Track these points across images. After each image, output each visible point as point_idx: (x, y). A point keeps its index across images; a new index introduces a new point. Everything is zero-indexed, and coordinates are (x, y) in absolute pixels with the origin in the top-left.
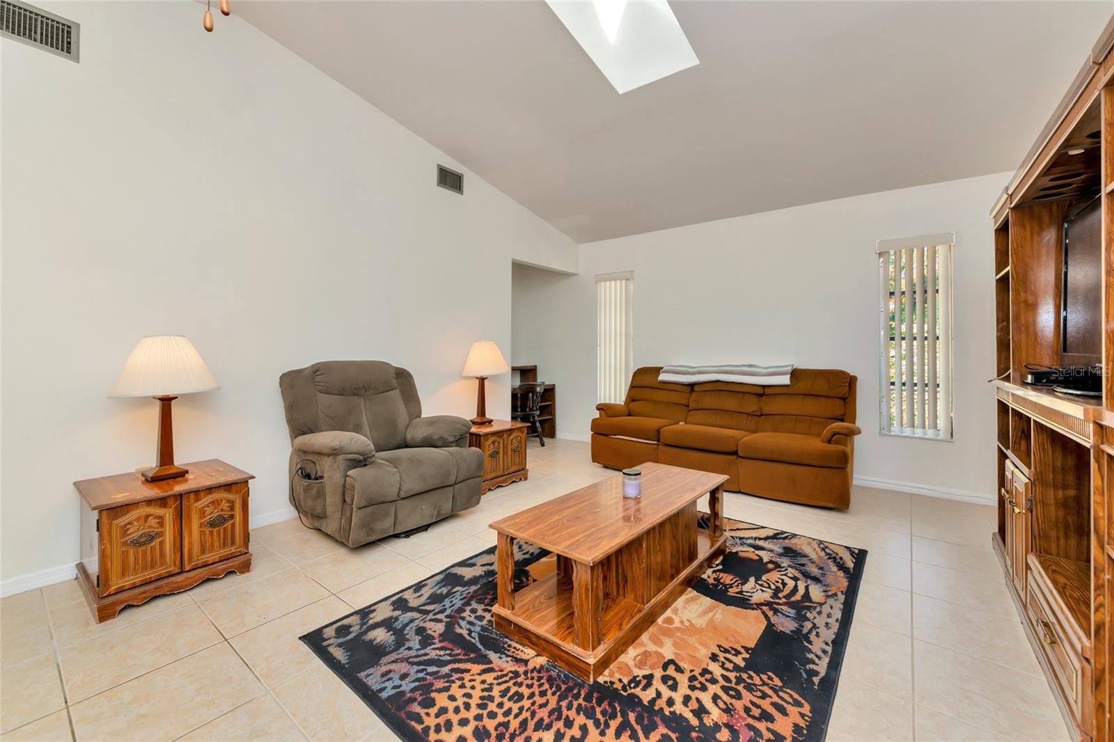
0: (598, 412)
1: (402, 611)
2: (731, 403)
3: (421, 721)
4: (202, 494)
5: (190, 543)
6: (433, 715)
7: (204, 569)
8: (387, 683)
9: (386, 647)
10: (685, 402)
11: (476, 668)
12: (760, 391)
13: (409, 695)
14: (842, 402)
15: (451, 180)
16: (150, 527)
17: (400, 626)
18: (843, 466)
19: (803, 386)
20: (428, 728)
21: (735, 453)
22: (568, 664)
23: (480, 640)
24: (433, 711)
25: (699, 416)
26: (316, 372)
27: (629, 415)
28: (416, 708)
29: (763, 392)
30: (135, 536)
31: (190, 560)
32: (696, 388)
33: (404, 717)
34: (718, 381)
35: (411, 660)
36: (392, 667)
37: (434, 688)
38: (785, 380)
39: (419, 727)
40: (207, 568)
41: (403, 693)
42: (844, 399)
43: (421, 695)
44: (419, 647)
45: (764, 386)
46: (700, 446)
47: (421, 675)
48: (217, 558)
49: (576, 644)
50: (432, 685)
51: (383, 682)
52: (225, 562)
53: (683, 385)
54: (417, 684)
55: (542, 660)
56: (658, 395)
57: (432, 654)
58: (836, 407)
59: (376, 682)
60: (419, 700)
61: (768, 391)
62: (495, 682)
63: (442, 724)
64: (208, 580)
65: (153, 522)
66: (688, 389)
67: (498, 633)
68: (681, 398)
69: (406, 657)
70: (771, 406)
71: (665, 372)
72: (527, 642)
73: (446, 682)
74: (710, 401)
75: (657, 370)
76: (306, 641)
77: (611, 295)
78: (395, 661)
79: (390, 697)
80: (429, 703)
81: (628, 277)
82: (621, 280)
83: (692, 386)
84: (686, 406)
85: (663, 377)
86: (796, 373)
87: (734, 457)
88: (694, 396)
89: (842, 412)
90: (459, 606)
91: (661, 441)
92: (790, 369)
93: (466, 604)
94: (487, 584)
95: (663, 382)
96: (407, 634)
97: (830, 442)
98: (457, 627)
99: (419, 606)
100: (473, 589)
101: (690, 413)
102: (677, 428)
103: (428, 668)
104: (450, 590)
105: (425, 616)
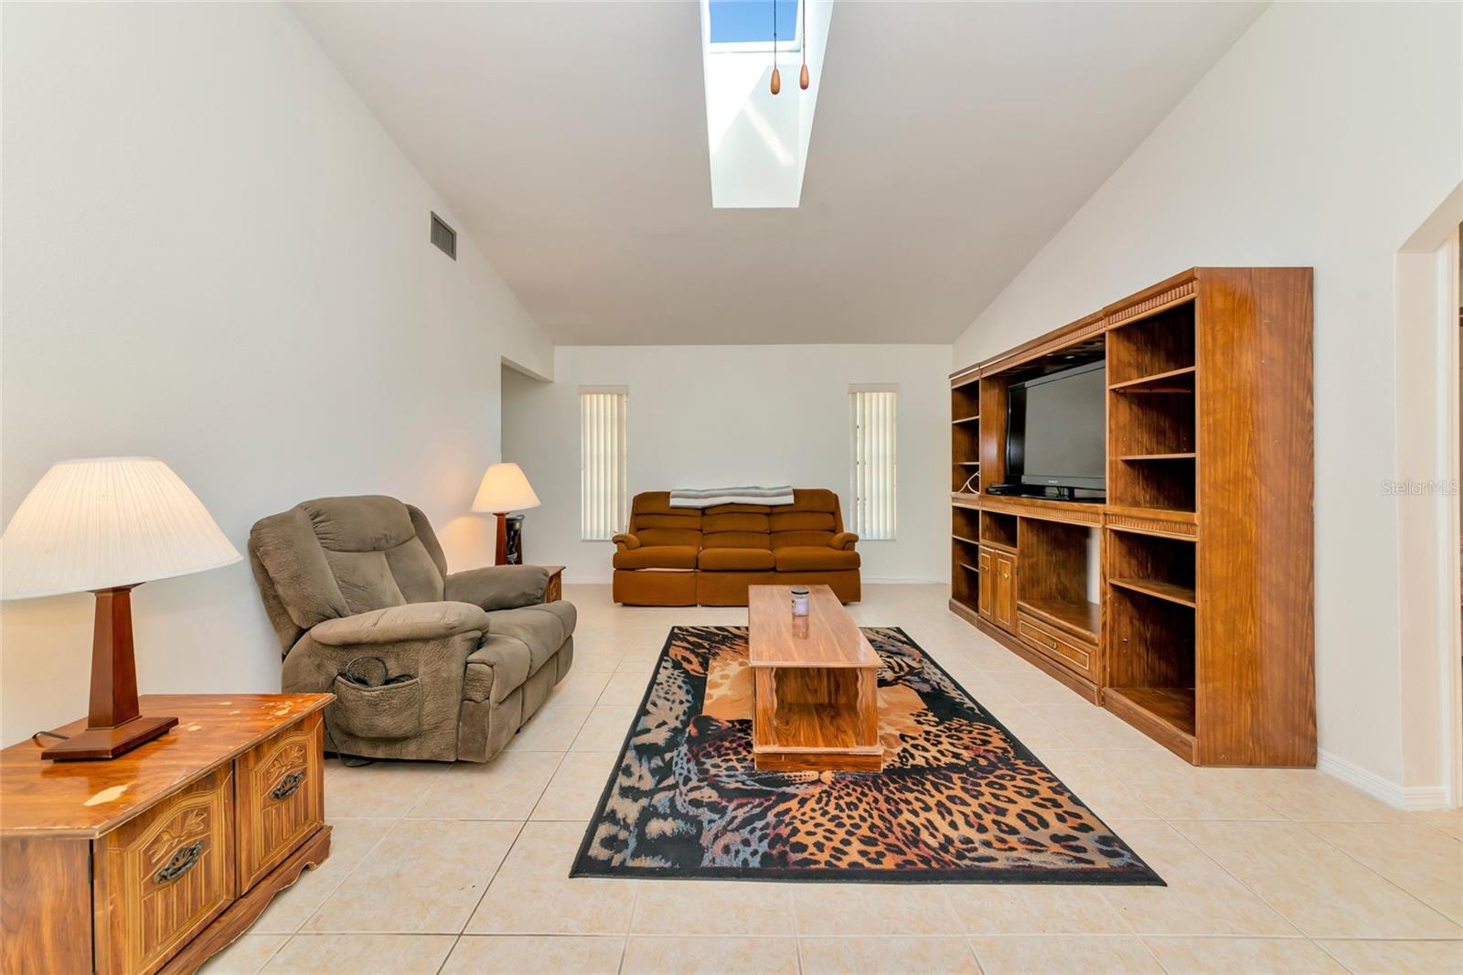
0: (616, 545)
1: (647, 797)
2: (744, 524)
3: (815, 862)
4: (265, 747)
5: (250, 842)
6: (817, 852)
7: (271, 879)
8: (740, 855)
9: (686, 832)
10: (699, 527)
11: (793, 804)
12: (768, 510)
13: (775, 853)
14: (831, 516)
15: (444, 236)
16: (190, 835)
17: (668, 810)
18: (855, 567)
19: (804, 505)
20: (828, 862)
21: (774, 569)
22: (854, 765)
23: (760, 784)
24: (812, 850)
25: (715, 539)
26: (315, 517)
27: (642, 546)
28: (797, 857)
29: (771, 512)
30: (166, 862)
31: (250, 872)
32: (707, 512)
33: (799, 868)
34: (732, 504)
35: (731, 827)
36: (722, 842)
37: (785, 836)
38: (790, 499)
39: (822, 866)
40: (275, 874)
41: (767, 854)
42: (833, 514)
43: (783, 846)
44: (719, 816)
45: (771, 507)
46: (740, 567)
47: (758, 833)
48: (286, 852)
49: (862, 745)
50: (778, 835)
51: (737, 857)
52: (298, 854)
53: (696, 509)
54: (766, 840)
55: (828, 776)
56: (667, 522)
57: (741, 813)
58: (827, 520)
59: (730, 861)
60: (789, 850)
61: (775, 510)
62: (822, 804)
63: (834, 853)
64: (277, 895)
65: (192, 820)
66: (699, 513)
67: (766, 772)
68: (695, 523)
69: (720, 829)
70: (781, 523)
71: (675, 496)
72: (804, 766)
73: (787, 826)
74: (723, 524)
75: (667, 495)
76: (587, 874)
77: (599, 412)
78: (716, 838)
79: (763, 863)
80: (800, 847)
81: (620, 392)
82: (612, 394)
83: (703, 510)
84: (701, 531)
85: (673, 502)
86: (797, 493)
87: (770, 574)
88: (706, 519)
89: (833, 524)
90: (696, 768)
91: (700, 567)
92: (790, 489)
93: (699, 764)
94: (690, 740)
95: (673, 508)
96: (688, 812)
97: (843, 549)
98: (723, 784)
99: (656, 786)
100: (684, 749)
101: (705, 537)
102: (714, 552)
103: (755, 825)
104: (663, 760)
105: (678, 790)
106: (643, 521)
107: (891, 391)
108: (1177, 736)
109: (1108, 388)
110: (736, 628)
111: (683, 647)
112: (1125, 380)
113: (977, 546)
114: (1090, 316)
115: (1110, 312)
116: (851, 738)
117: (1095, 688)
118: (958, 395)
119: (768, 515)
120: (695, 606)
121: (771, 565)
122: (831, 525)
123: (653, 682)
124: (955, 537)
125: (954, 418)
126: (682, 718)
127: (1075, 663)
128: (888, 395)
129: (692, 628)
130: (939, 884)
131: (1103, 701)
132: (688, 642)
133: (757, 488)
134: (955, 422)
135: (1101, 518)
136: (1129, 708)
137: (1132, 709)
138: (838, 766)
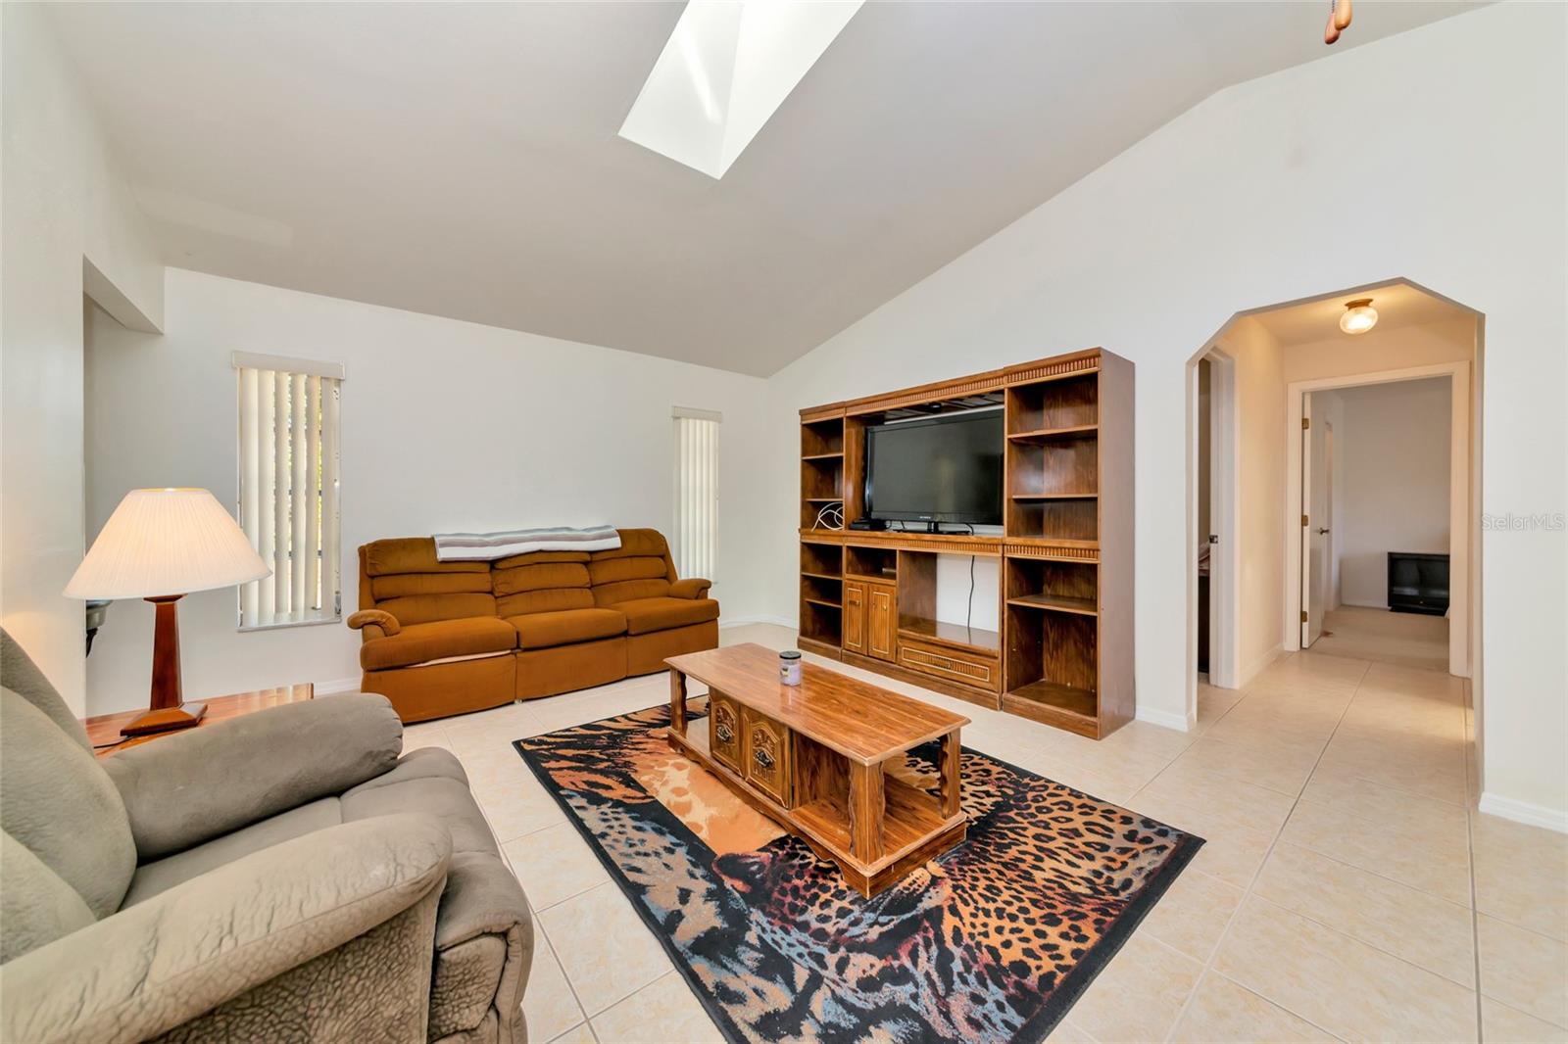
1: (804, 1018)
2: (558, 577)
3: (1051, 975)
6: (1038, 963)
8: (994, 1020)
9: (913, 1033)
10: (488, 588)
11: (951, 920)
12: (587, 558)
13: (1012, 991)
14: (661, 560)
17: (852, 1017)
19: (631, 548)
20: (1058, 967)
21: (625, 634)
23: (896, 915)
24: (1031, 962)
27: (403, 626)
28: (1032, 981)
29: (590, 559)
32: (500, 565)
33: (1050, 992)
35: (941, 991)
36: (958, 1016)
37: (994, 963)
38: (616, 543)
39: (1061, 976)
41: (1009, 998)
42: (663, 557)
43: (1009, 976)
44: (911, 984)
45: (591, 553)
47: (971, 978)
49: (948, 816)
50: (987, 966)
51: (994, 1026)
53: (480, 562)
54: (989, 982)
55: (934, 867)
56: (439, 584)
57: (926, 964)
58: (655, 565)
59: (997, 1035)
60: (1017, 978)
61: (596, 557)
62: (972, 904)
63: (1049, 953)
66: (486, 567)
67: (880, 896)
68: (482, 582)
69: (934, 1000)
70: (605, 573)
71: (444, 545)
72: (901, 873)
73: (981, 951)
74: (528, 581)
75: (429, 544)
78: (947, 1016)
79: (1020, 1013)
80: (1021, 969)
81: (330, 376)
82: (310, 376)
83: (493, 564)
84: (491, 593)
85: (444, 553)
86: (622, 533)
87: (622, 639)
88: (501, 577)
89: (665, 570)
90: (807, 935)
91: (522, 646)
92: (612, 530)
93: (804, 927)
94: (750, 899)
95: (445, 562)
96: (876, 1004)
97: (697, 598)
98: (862, 939)
99: (793, 990)
100: (756, 915)
101: (500, 601)
102: (537, 622)
103: (955, 971)
104: (752, 947)
105: (825, 980)
106: (385, 586)
107: (715, 421)
108: (1083, 720)
109: (1007, 436)
110: (610, 720)
111: (569, 768)
112: (1027, 431)
113: (840, 582)
114: (990, 373)
115: (1010, 372)
116: (926, 813)
117: (997, 695)
118: (807, 431)
119: (586, 564)
120: (512, 703)
121: (624, 627)
122: (663, 571)
123: (593, 840)
124: (804, 573)
125: (804, 453)
126: (699, 872)
127: (973, 678)
128: (711, 423)
129: (546, 735)
130: (1135, 929)
131: (1005, 706)
132: (564, 757)
133: (568, 529)
134: (805, 458)
135: (1000, 548)
136: (1032, 706)
137: (1037, 708)
138: (934, 852)
